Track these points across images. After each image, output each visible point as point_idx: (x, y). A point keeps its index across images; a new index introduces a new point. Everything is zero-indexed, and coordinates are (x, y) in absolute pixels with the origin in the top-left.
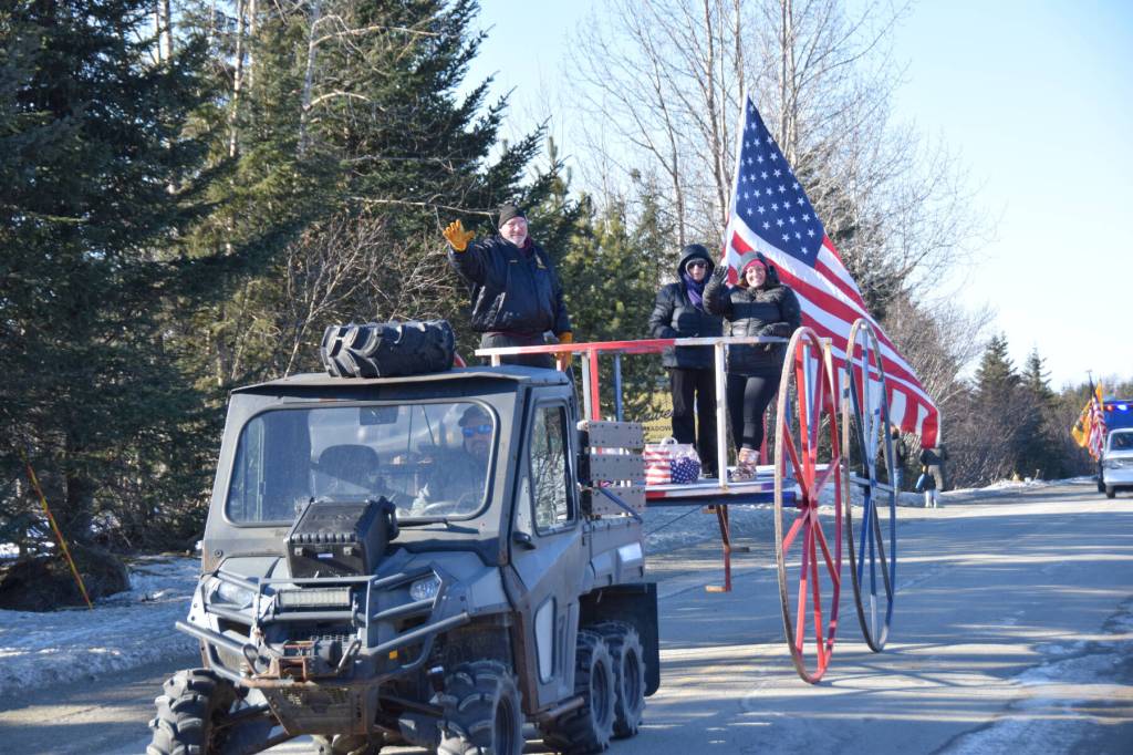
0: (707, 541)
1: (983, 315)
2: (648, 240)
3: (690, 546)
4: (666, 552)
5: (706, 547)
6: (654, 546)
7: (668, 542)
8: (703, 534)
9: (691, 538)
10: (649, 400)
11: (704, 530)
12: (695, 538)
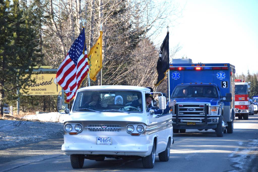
0: (45, 140)
1: (177, 48)
2: (36, 9)
3: (36, 142)
4: (22, 146)
5: (42, 143)
6: (17, 143)
7: (25, 141)
8: (44, 137)
9: (37, 139)
10: (29, 77)
11: (45, 135)
12: (40, 139)
